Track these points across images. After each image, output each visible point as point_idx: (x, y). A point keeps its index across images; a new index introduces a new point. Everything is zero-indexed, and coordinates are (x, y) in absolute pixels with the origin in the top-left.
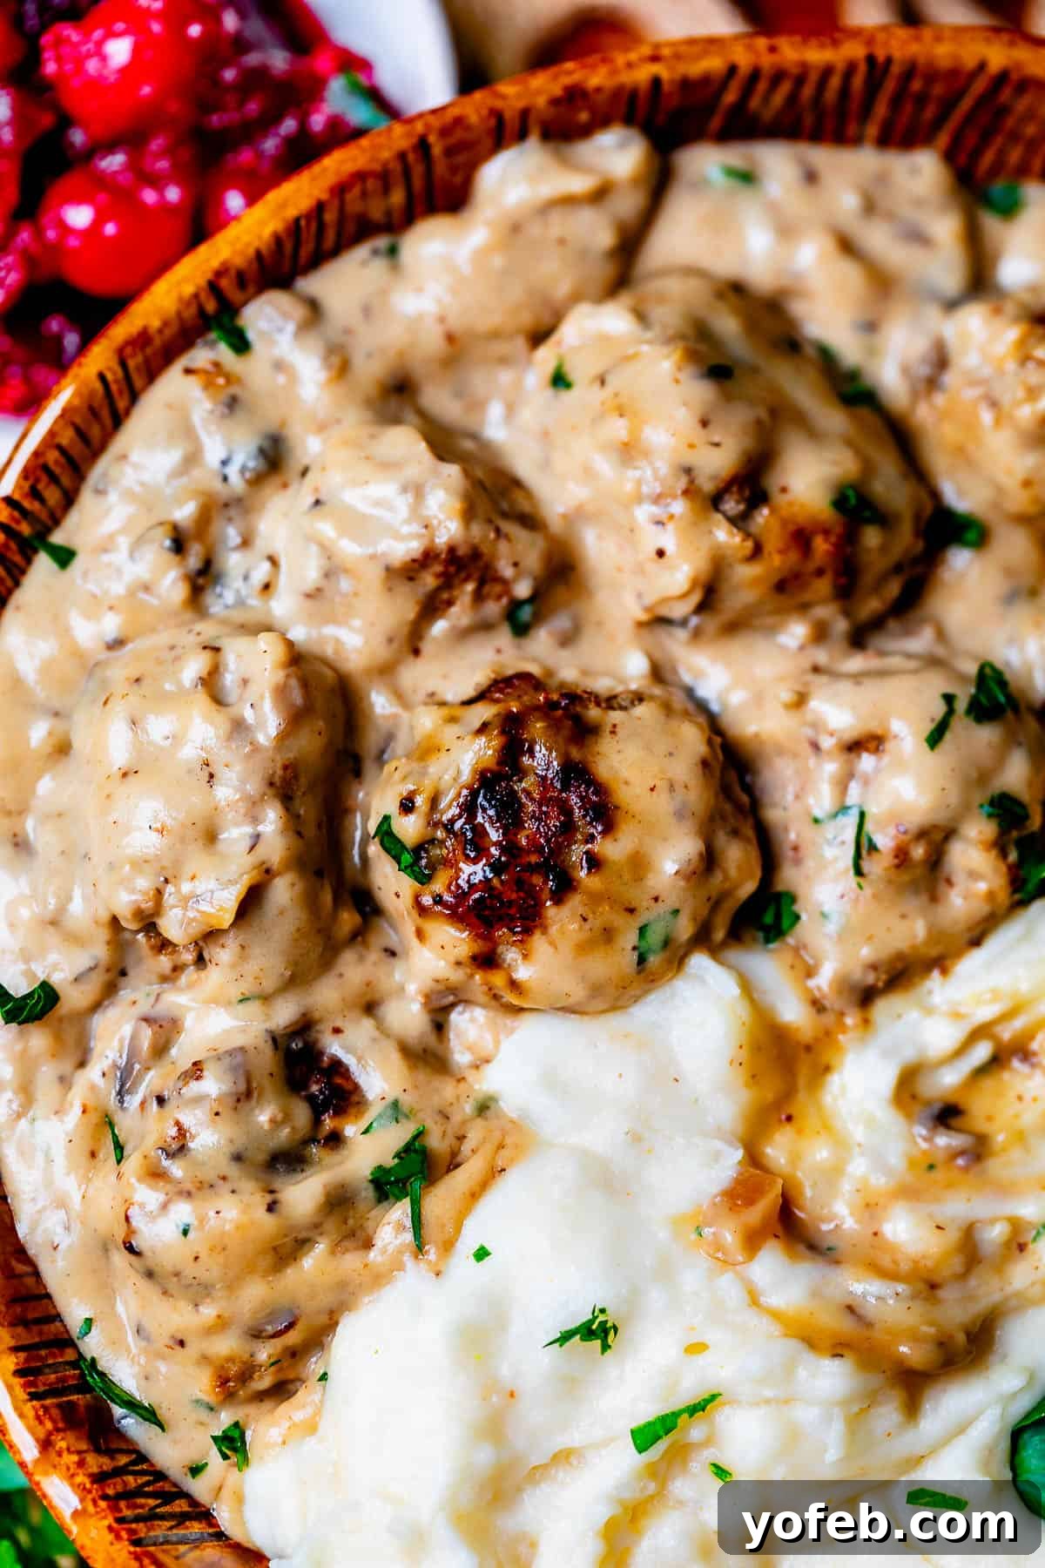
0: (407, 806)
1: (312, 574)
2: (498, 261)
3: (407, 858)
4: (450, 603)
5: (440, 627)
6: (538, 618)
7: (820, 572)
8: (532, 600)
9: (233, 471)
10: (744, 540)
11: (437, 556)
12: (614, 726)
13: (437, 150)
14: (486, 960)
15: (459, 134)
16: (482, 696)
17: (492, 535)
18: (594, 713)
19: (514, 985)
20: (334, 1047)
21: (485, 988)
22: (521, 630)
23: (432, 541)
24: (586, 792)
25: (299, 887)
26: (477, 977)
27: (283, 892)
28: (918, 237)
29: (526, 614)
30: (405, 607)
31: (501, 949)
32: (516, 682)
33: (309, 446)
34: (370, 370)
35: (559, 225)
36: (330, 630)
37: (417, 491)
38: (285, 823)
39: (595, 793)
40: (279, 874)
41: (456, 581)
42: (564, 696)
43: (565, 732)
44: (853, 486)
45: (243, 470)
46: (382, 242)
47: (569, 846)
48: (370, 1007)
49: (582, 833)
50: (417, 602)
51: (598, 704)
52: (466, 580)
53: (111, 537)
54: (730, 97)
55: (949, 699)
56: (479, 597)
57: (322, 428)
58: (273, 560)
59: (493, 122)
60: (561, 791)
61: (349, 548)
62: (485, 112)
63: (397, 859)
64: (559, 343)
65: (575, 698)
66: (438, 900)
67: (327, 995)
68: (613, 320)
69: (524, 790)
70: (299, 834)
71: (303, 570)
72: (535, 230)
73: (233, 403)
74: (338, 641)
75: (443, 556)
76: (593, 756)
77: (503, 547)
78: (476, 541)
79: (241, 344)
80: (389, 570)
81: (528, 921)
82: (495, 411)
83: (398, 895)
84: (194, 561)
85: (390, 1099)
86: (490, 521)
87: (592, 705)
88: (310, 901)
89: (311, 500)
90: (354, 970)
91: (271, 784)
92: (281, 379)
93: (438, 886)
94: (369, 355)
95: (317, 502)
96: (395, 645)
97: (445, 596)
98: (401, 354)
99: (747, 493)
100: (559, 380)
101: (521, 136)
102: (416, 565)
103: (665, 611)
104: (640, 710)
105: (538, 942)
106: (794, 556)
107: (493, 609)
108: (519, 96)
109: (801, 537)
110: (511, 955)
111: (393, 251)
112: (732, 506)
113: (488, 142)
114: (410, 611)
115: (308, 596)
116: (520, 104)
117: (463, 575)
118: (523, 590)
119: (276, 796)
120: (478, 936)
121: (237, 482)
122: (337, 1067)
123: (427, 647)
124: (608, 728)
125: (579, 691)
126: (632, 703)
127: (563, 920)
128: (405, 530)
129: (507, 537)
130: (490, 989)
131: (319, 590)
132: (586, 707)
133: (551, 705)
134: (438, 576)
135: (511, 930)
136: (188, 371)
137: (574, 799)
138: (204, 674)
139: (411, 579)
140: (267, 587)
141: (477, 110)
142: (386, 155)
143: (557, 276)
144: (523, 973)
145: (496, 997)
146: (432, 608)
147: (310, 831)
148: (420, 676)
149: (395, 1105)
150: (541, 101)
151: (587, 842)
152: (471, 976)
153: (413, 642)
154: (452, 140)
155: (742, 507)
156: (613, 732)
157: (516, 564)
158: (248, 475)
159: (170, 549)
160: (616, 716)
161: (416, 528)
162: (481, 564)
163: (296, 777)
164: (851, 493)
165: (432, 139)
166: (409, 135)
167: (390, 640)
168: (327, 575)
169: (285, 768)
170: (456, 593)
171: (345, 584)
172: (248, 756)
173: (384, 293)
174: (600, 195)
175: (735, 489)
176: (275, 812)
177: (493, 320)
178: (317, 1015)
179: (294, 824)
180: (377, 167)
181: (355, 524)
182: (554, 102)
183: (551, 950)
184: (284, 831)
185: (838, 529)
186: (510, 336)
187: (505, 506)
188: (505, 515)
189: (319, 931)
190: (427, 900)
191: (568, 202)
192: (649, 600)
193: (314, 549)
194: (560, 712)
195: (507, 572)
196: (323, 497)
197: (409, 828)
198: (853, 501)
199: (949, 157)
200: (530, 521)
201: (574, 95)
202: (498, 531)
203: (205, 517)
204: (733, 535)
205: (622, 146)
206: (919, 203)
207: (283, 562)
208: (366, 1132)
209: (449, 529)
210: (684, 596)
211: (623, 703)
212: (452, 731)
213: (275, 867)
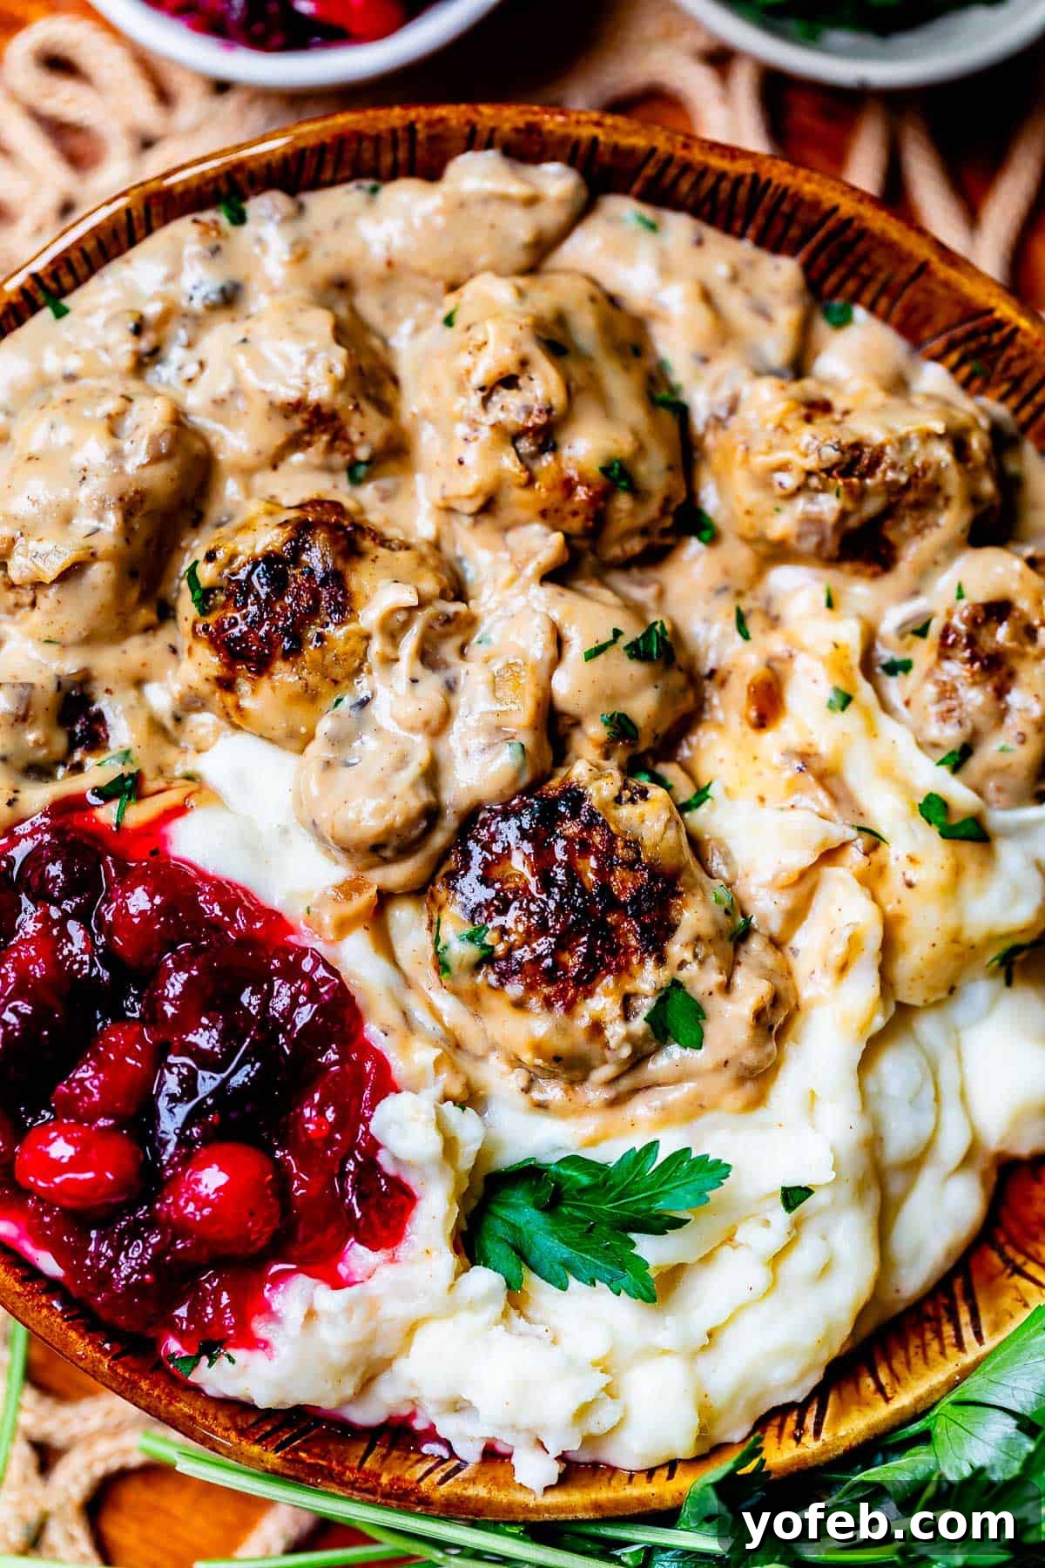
0: (210, 557)
1: (223, 388)
2: (440, 221)
3: (198, 594)
4: (309, 444)
5: (297, 458)
6: (369, 477)
7: (575, 514)
8: (368, 463)
9: (198, 296)
10: (521, 471)
11: (306, 408)
12: (377, 557)
13: (421, 136)
14: (226, 684)
15: (439, 129)
16: (301, 507)
17: (351, 407)
18: (367, 543)
19: (238, 708)
20: (102, 703)
21: (221, 705)
22: (355, 481)
23: (307, 395)
24: (336, 593)
25: (112, 575)
26: (217, 695)
27: (99, 573)
28: (764, 314)
29: (361, 471)
30: (275, 434)
31: (239, 680)
32: (326, 505)
33: (259, 302)
34: (322, 265)
35: (494, 212)
36: (220, 428)
37: (311, 357)
38: (120, 529)
39: (342, 596)
40: (102, 560)
41: (316, 430)
42: (353, 524)
43: (339, 547)
44: (620, 462)
45: (205, 297)
46: (368, 183)
47: (310, 625)
48: (139, 683)
49: (321, 620)
50: (287, 434)
51: (374, 539)
52: (324, 431)
53: (97, 308)
54: (649, 171)
55: (617, 633)
56: (330, 448)
57: (273, 292)
58: (202, 365)
59: (467, 130)
60: (318, 586)
61: (251, 379)
62: (463, 120)
63: (193, 592)
64: (461, 296)
65: (361, 529)
66: (205, 629)
67: (109, 662)
68: (501, 291)
69: (293, 575)
70: (127, 541)
71: (216, 382)
72: (476, 211)
73: (216, 251)
74: (222, 437)
75: (311, 408)
76: (352, 570)
77: (356, 418)
78: (337, 407)
79: (239, 218)
80: (271, 404)
81: (262, 667)
82: (406, 327)
83: (186, 619)
84: (145, 344)
85: (126, 748)
86: (354, 397)
87: (368, 538)
88: (119, 590)
89: (241, 337)
90: (136, 650)
91: (121, 499)
92: (257, 250)
93: (211, 619)
94: (327, 255)
95: (245, 341)
96: (263, 457)
97: (307, 438)
98: (349, 262)
99: (540, 441)
100: (449, 321)
101: (488, 145)
102: (290, 408)
103: (455, 504)
104: (402, 555)
105: (265, 684)
106: (558, 495)
107: (339, 459)
108: (491, 117)
109: (568, 486)
110: (244, 687)
111: (374, 190)
112: (525, 446)
113: (461, 144)
114: (279, 439)
115: (215, 402)
116: (491, 124)
117: (322, 427)
118: (363, 453)
119: (121, 508)
120: (225, 664)
121: (197, 305)
122: (99, 718)
123: (283, 468)
124: (373, 557)
125: (365, 526)
126: (400, 548)
127: (285, 676)
128: (293, 381)
129: (362, 414)
130: (224, 707)
131: (223, 401)
132: (364, 538)
133: (338, 526)
134: (305, 421)
135: (248, 669)
136: (195, 221)
137: (325, 593)
138: (113, 412)
139: (286, 417)
140: (190, 380)
141: (458, 118)
142: (382, 126)
143: (482, 249)
144: (246, 703)
145: (228, 714)
146: (295, 443)
147: (138, 542)
148: (269, 483)
149: (127, 753)
150: (507, 127)
151: (322, 627)
152: (214, 693)
153: (275, 462)
154: (434, 131)
155: (533, 448)
156: (374, 561)
157: (362, 434)
158: (207, 302)
159: (131, 330)
160: (382, 552)
161: (298, 382)
162: (336, 424)
163: (142, 502)
164: (617, 465)
165: (419, 126)
166: (402, 118)
167: (259, 453)
168: (232, 393)
169: (137, 492)
170: (316, 438)
171: (240, 403)
172: (115, 475)
173: (356, 215)
174: (532, 201)
175: (531, 434)
176: (116, 516)
177: (423, 262)
178: (95, 673)
179: (127, 531)
180: (373, 132)
181: (260, 364)
182: (516, 130)
183: (270, 691)
184: (115, 534)
185: (598, 488)
186: (435, 279)
187: (372, 391)
188: (368, 397)
189: (119, 614)
190: (200, 627)
191: (505, 199)
192: (449, 492)
193: (229, 372)
194: (341, 533)
195: (355, 437)
196: (249, 337)
197: (207, 573)
198: (616, 472)
199: (806, 268)
200: (386, 409)
201: (532, 129)
202: (357, 407)
203: (165, 317)
204: (515, 465)
205: (559, 176)
206: (774, 292)
207: (207, 371)
208: (99, 765)
209: (321, 392)
210: (471, 497)
211: (393, 546)
212: (266, 520)
213: (99, 554)
